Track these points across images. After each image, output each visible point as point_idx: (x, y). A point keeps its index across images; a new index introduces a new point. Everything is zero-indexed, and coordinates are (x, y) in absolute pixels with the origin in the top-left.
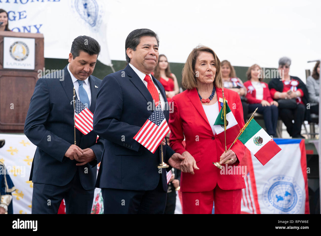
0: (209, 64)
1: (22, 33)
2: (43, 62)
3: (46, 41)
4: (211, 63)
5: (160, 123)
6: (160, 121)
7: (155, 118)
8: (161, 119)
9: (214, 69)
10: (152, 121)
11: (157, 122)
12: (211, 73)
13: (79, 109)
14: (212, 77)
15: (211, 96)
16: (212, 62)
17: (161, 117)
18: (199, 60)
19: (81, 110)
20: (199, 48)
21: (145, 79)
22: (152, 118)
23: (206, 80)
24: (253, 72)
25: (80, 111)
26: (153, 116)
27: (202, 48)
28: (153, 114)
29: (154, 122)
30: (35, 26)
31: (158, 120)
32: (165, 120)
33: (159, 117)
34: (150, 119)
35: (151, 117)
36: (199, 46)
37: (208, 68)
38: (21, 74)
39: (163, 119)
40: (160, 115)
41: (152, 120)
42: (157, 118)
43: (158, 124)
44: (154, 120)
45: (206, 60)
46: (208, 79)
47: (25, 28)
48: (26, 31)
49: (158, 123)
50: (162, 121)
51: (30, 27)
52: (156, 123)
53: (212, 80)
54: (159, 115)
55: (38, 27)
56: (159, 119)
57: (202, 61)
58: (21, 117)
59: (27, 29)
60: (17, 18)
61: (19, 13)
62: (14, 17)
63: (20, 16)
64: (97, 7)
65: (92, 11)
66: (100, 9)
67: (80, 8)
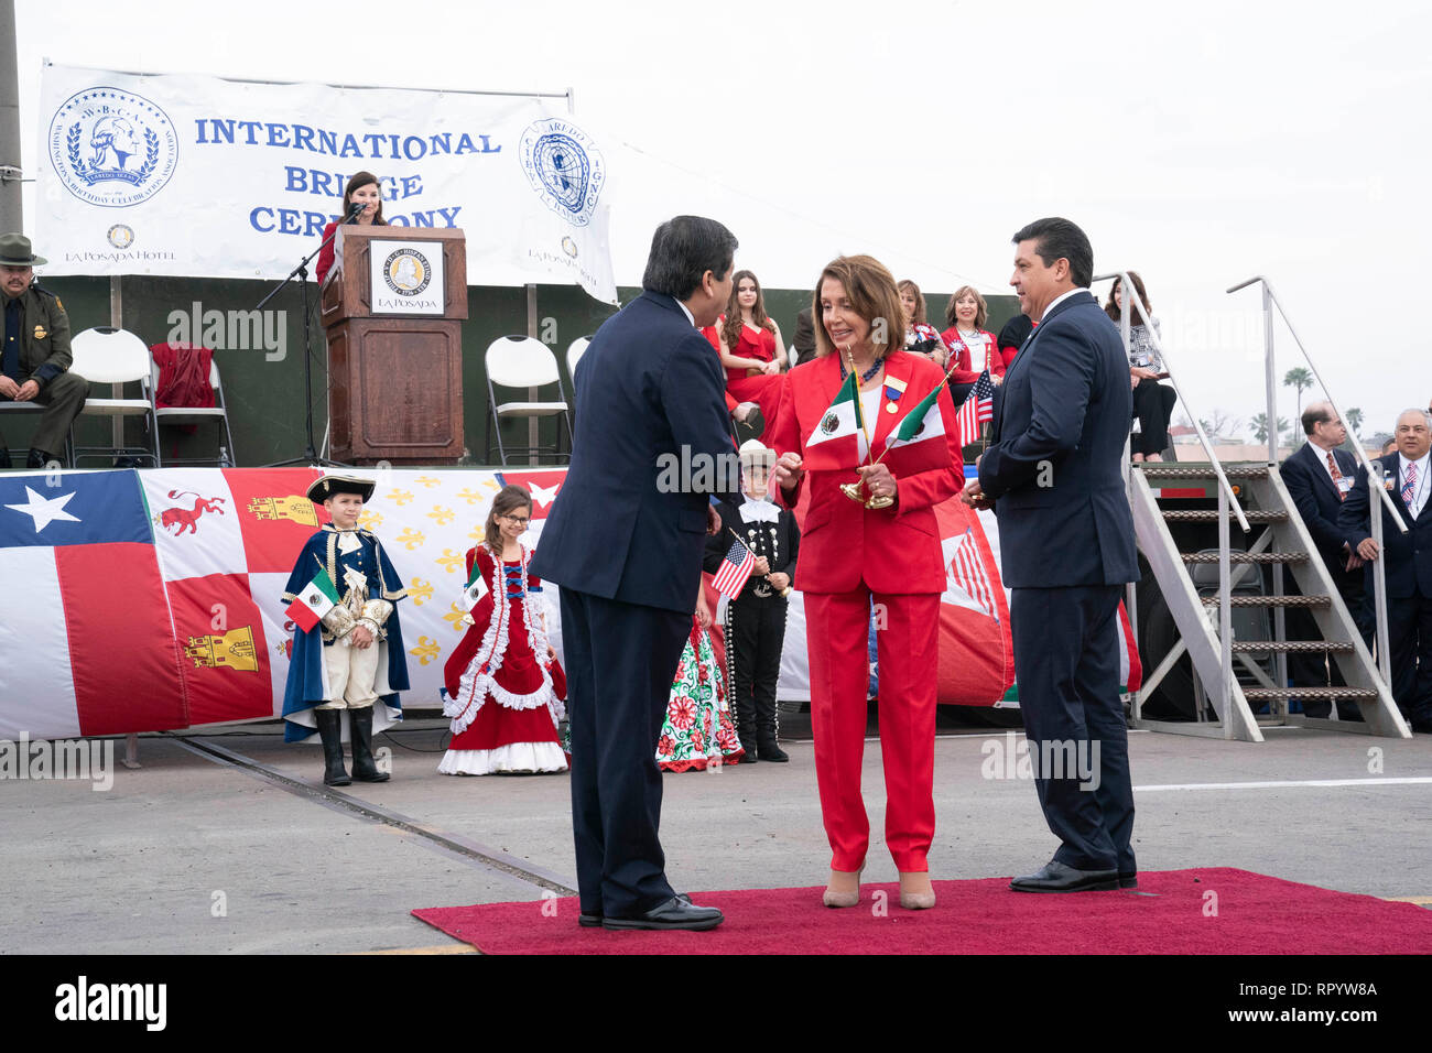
1: (412, 230)
2: (464, 296)
3: (468, 246)
15: (869, 373)
16: (842, 300)
24: (959, 306)
30: (443, 212)
38: (412, 325)
47: (419, 216)
48: (422, 225)
51: (430, 213)
55: (450, 213)
58: (416, 429)
59: (424, 220)
60: (401, 194)
61: (405, 181)
62: (394, 192)
63: (407, 187)
64: (585, 165)
65: (574, 174)
66: (593, 169)
67: (545, 168)
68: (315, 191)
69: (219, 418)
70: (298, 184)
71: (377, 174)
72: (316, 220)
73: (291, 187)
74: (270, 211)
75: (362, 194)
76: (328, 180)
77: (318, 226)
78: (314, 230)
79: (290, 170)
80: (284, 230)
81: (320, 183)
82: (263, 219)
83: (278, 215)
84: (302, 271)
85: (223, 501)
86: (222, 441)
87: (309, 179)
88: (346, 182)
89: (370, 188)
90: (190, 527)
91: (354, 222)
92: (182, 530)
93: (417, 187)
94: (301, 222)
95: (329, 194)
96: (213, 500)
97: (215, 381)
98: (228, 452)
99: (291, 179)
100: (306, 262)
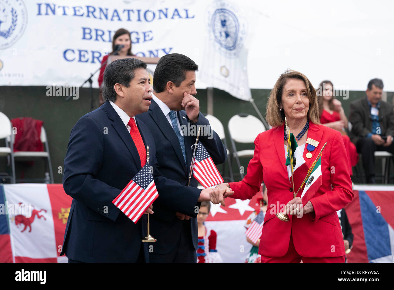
0: (298, 95)
1: (147, 58)
4: (301, 93)
5: (146, 187)
6: (147, 183)
7: (141, 179)
8: (148, 181)
9: (307, 101)
10: (137, 183)
11: (143, 184)
12: (302, 106)
13: (201, 156)
14: (304, 110)
15: (299, 135)
16: (303, 91)
17: (148, 178)
18: (286, 90)
19: (204, 158)
20: (287, 74)
21: (129, 124)
22: (137, 179)
23: (295, 114)
25: (202, 159)
26: (139, 176)
27: (292, 74)
28: (139, 173)
29: (139, 183)
30: (164, 50)
31: (144, 183)
32: (153, 182)
33: (145, 179)
34: (134, 179)
35: (135, 178)
36: (288, 71)
37: (297, 100)
39: (151, 181)
40: (148, 176)
41: (137, 181)
42: (143, 179)
43: (144, 188)
44: (139, 181)
45: (294, 89)
46: (297, 113)
47: (151, 52)
48: (152, 56)
49: (144, 186)
50: (149, 184)
51: (157, 51)
52: (142, 186)
53: (303, 114)
54: (145, 176)
55: (167, 50)
56: (145, 181)
57: (289, 90)
59: (154, 54)
60: (142, 40)
61: (144, 33)
62: (138, 39)
63: (145, 36)
64: (237, 27)
65: (232, 30)
66: (241, 29)
67: (216, 27)
68: (97, 39)
69: (45, 158)
70: (88, 36)
71: (130, 30)
72: (97, 55)
73: (84, 38)
74: (73, 51)
75: (121, 40)
76: (104, 33)
77: (98, 58)
78: (96, 60)
79: (84, 29)
80: (80, 60)
81: (99, 35)
82: (69, 55)
83: (77, 53)
84: (90, 81)
85: (46, 211)
86: (47, 170)
87: (94, 34)
88: (113, 34)
89: (126, 36)
90: (28, 228)
91: (117, 54)
92: (25, 229)
93: (150, 37)
94: (89, 56)
95: (104, 40)
96: (41, 210)
97: (43, 138)
98: (50, 176)
99: (84, 33)
100: (92, 75)
